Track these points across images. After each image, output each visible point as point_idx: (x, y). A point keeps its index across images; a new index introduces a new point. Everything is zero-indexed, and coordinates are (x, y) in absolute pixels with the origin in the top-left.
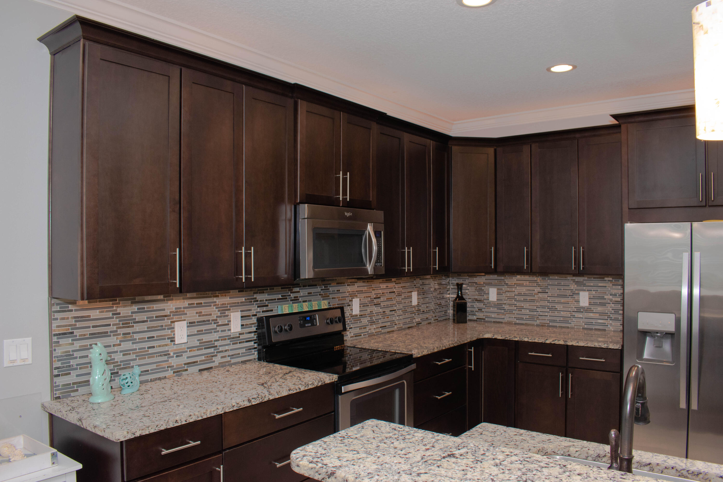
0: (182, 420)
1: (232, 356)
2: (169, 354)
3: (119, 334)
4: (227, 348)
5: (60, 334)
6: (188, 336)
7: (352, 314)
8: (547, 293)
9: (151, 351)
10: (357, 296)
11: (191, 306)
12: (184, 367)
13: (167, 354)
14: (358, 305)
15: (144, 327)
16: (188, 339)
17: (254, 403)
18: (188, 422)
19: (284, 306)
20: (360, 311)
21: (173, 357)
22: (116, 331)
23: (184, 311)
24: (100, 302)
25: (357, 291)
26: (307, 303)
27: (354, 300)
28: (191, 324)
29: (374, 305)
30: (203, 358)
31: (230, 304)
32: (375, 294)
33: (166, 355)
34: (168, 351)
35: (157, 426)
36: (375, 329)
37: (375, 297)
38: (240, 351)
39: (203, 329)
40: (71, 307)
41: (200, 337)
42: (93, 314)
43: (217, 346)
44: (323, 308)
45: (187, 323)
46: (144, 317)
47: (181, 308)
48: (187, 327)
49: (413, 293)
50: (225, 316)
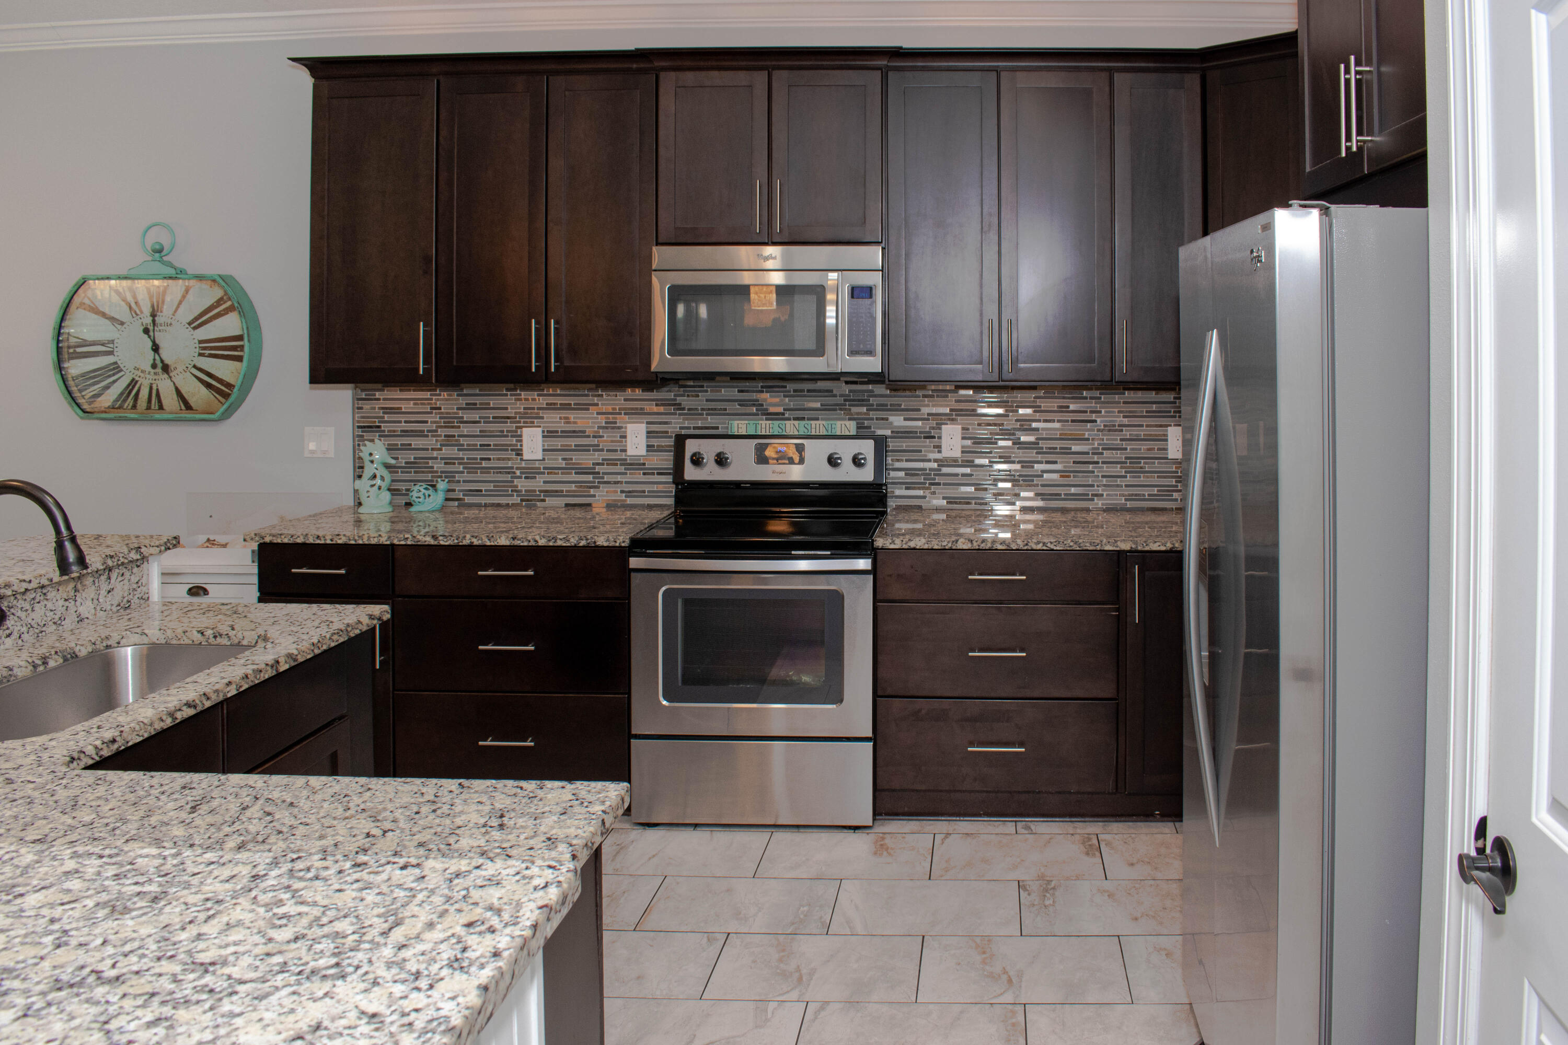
1: (629, 494)
2: (514, 473)
3: (440, 436)
4: (619, 478)
5: (364, 427)
6: (544, 450)
9: (484, 464)
10: (954, 420)
11: (551, 407)
12: (540, 496)
13: (509, 471)
15: (476, 429)
16: (543, 455)
17: (442, 543)
19: (738, 422)
20: (964, 452)
21: (520, 477)
22: (436, 431)
23: (538, 413)
24: (414, 391)
25: (952, 410)
26: (798, 423)
28: (549, 434)
30: (573, 487)
31: (625, 409)
33: (509, 473)
34: (512, 468)
38: (647, 488)
39: (573, 442)
40: (378, 395)
41: (567, 455)
42: (405, 406)
43: (598, 473)
44: (838, 433)
45: (543, 432)
46: (475, 416)
47: (533, 409)
48: (544, 437)
49: (1169, 428)
50: (613, 428)
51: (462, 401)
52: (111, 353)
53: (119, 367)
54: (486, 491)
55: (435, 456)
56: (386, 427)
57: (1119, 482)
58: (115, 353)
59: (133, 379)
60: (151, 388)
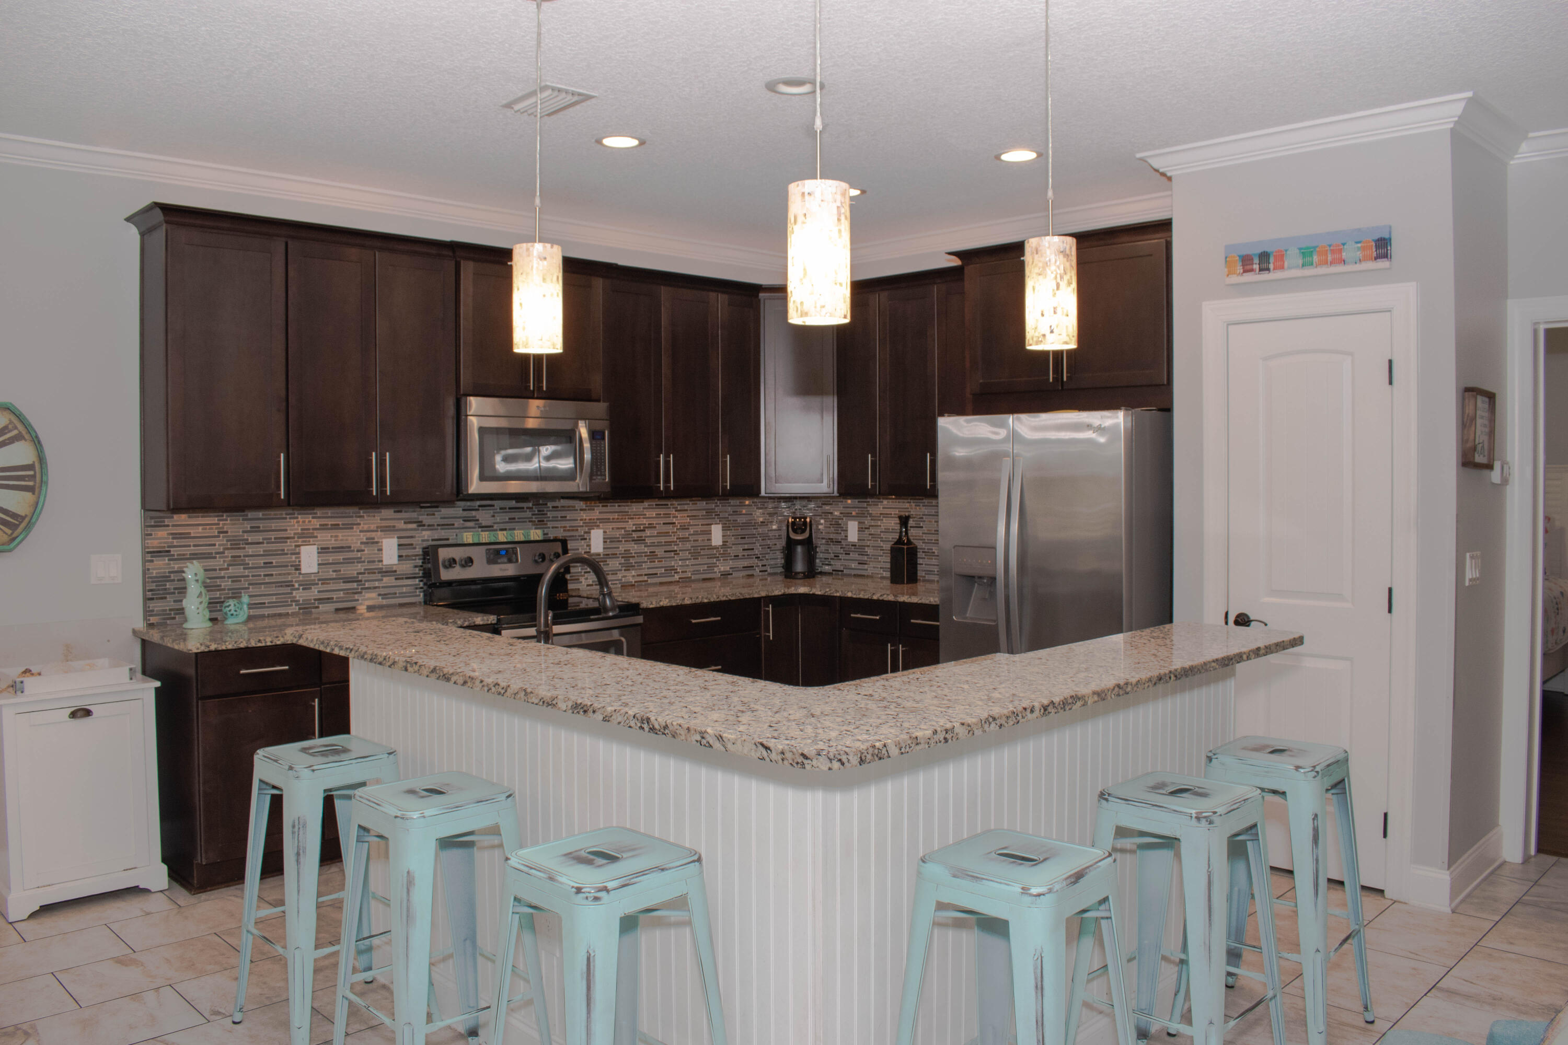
0: (267, 640)
1: (385, 595)
2: (293, 586)
3: (227, 557)
4: (377, 584)
5: (154, 552)
6: (319, 564)
7: (589, 552)
8: (922, 527)
9: (267, 580)
10: (598, 526)
11: (323, 527)
12: (314, 603)
13: (289, 585)
14: (601, 540)
15: (260, 550)
16: (319, 568)
18: (273, 644)
19: (465, 534)
20: (604, 548)
21: (298, 589)
22: (223, 553)
23: (313, 533)
24: (202, 517)
25: (597, 519)
26: (505, 532)
27: (592, 531)
28: (323, 550)
29: (633, 541)
30: (341, 594)
31: (381, 527)
32: (634, 525)
33: (288, 586)
34: (292, 581)
35: (236, 642)
36: (633, 576)
37: (634, 529)
38: (398, 591)
39: (340, 557)
41: (337, 567)
43: (361, 581)
44: (532, 539)
45: (318, 549)
46: (259, 537)
47: (309, 529)
48: (319, 553)
49: (713, 526)
50: (373, 543)
51: (248, 525)
54: (269, 603)
56: (176, 551)
57: (687, 562)
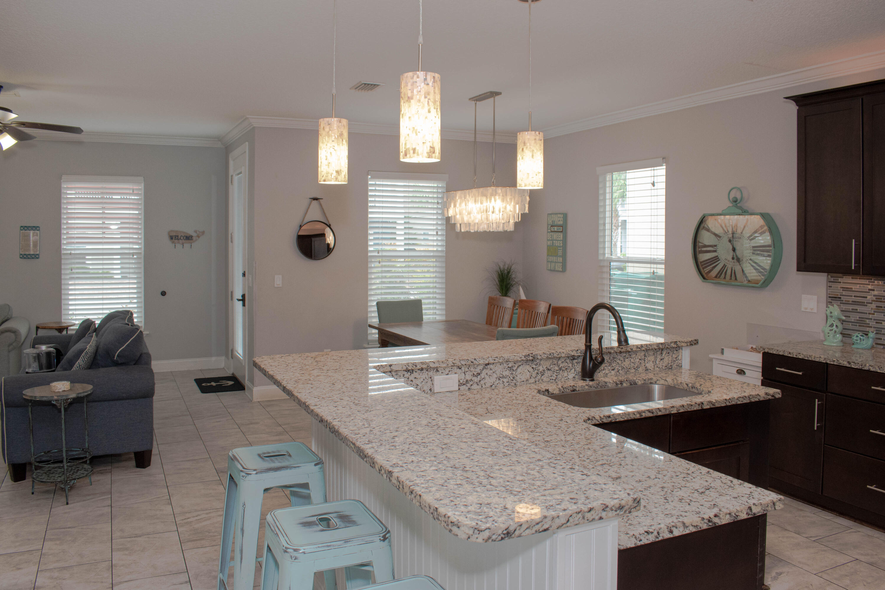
3: (874, 306)
17: (853, 366)
22: (872, 303)
40: (840, 280)
42: (854, 287)
52: (715, 251)
53: (719, 258)
55: (870, 317)
56: (844, 298)
58: (717, 252)
59: (724, 265)
60: (732, 269)
